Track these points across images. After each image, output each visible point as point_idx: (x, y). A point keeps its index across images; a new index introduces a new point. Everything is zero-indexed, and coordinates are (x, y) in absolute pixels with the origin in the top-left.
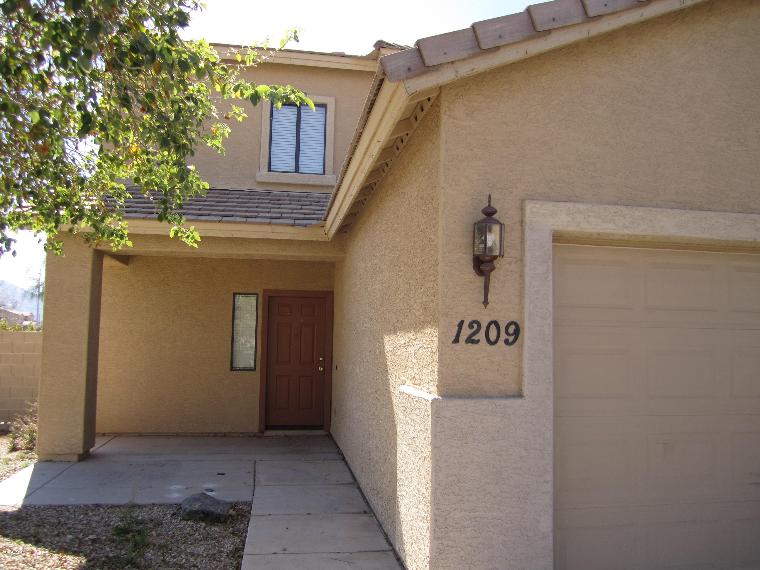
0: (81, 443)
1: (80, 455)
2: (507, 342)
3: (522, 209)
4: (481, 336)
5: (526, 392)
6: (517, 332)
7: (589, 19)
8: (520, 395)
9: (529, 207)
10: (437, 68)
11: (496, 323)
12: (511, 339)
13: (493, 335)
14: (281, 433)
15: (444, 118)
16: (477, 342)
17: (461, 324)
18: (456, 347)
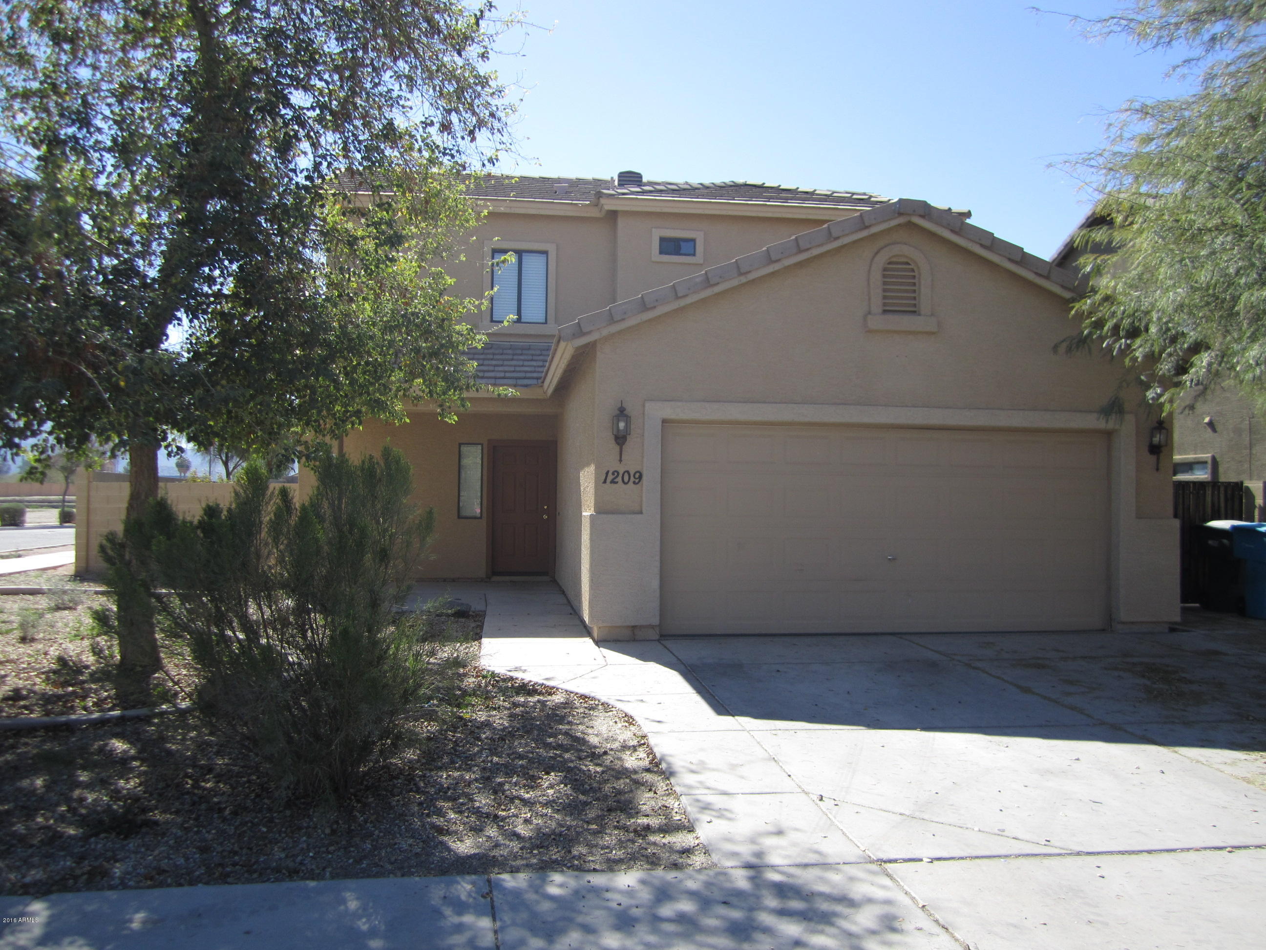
2: (634, 483)
3: (644, 406)
4: (619, 479)
5: (644, 511)
6: (640, 477)
8: (641, 513)
9: (647, 405)
10: (590, 333)
11: (628, 472)
12: (637, 481)
13: (626, 479)
14: (507, 578)
15: (599, 354)
16: (617, 483)
17: (607, 473)
18: (605, 486)
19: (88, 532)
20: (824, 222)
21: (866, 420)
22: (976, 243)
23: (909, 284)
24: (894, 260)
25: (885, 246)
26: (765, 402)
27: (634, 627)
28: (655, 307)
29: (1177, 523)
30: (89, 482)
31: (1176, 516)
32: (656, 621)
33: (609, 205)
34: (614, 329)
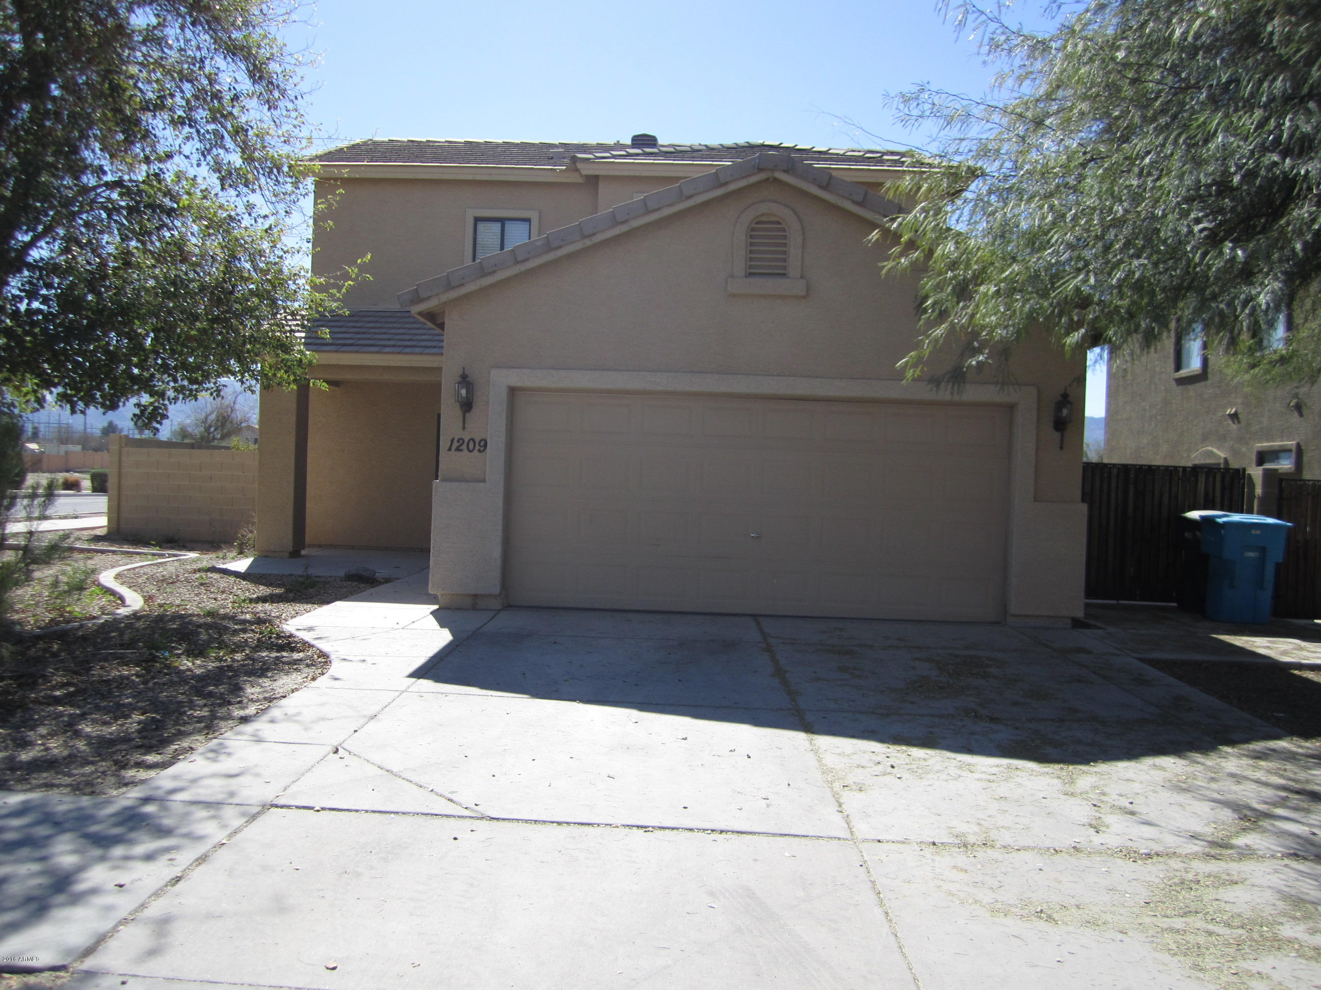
0: (291, 543)
1: (290, 553)
2: (479, 451)
3: (489, 373)
4: (464, 447)
5: (487, 479)
6: (485, 446)
7: (517, 262)
8: (484, 481)
9: (493, 372)
10: (429, 298)
11: (473, 440)
12: (482, 449)
13: (471, 447)
15: (447, 320)
16: (461, 450)
17: (452, 441)
18: (450, 453)
19: (119, 495)
20: (678, 179)
21: (724, 389)
22: (847, 198)
23: (777, 245)
24: (763, 219)
25: (753, 204)
26: (616, 370)
27: (476, 596)
28: (495, 272)
29: (1084, 508)
30: (121, 447)
31: (1083, 501)
32: (496, 590)
33: (586, 170)
34: (453, 294)
